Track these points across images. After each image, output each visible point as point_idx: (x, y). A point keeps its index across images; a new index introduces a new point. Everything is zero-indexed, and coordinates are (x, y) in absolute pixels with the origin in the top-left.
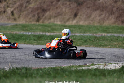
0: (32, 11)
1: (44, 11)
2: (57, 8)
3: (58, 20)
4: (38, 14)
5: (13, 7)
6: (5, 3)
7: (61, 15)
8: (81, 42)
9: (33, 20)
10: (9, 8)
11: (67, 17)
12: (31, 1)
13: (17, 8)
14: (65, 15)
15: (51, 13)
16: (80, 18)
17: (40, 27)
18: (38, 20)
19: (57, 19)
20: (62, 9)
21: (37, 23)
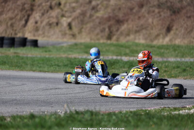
0: (100, 23)
1: (119, 22)
2: (139, 18)
3: (141, 37)
4: (110, 27)
5: (70, 17)
6: (59, 10)
7: (146, 28)
8: (177, 71)
9: (102, 37)
10: (64, 19)
11: (155, 32)
12: (100, 6)
13: (78, 17)
14: (152, 29)
15: (130, 26)
16: (175, 33)
17: (112, 48)
18: (109, 37)
19: (140, 35)
20: (148, 19)
21: (109, 42)
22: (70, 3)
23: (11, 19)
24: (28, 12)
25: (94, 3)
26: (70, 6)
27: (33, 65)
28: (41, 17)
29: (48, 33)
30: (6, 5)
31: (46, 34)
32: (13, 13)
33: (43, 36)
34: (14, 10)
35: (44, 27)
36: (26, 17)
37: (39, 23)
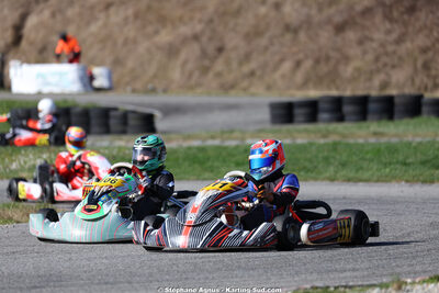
23: (424, 50)
27: (344, 165)
30: (413, 19)
32: (428, 36)
34: (431, 31)
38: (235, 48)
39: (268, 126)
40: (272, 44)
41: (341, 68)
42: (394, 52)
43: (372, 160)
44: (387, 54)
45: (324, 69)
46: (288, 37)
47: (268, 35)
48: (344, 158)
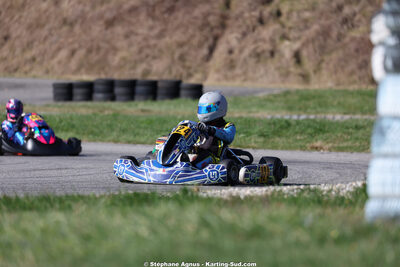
0: (357, 51)
5: (299, 38)
6: (277, 26)
9: (361, 78)
10: (287, 43)
12: (357, 17)
13: (313, 40)
22: (299, 12)
23: (181, 45)
24: (216, 31)
25: (347, 10)
26: (299, 16)
28: (239, 40)
29: (254, 72)
30: (172, 18)
31: (250, 74)
32: (184, 33)
33: (243, 78)
34: (187, 28)
35: (245, 60)
36: (211, 41)
37: (236, 51)
38: (18, 37)
39: (52, 102)
40: (51, 34)
41: (110, 57)
42: (155, 46)
43: (146, 128)
44: (148, 47)
45: (94, 57)
46: (65, 29)
47: (47, 27)
48: (124, 125)
